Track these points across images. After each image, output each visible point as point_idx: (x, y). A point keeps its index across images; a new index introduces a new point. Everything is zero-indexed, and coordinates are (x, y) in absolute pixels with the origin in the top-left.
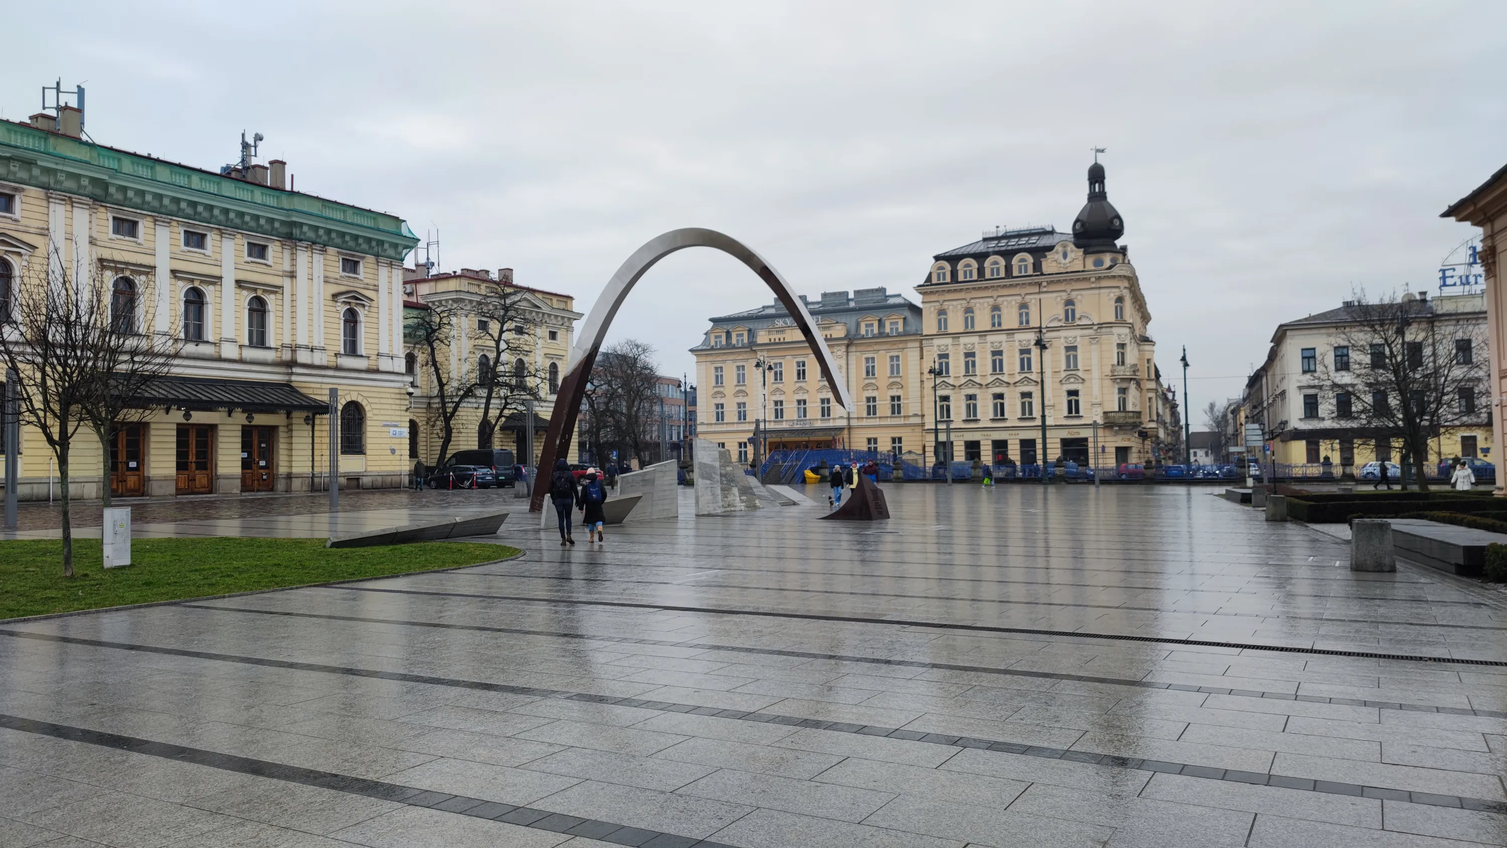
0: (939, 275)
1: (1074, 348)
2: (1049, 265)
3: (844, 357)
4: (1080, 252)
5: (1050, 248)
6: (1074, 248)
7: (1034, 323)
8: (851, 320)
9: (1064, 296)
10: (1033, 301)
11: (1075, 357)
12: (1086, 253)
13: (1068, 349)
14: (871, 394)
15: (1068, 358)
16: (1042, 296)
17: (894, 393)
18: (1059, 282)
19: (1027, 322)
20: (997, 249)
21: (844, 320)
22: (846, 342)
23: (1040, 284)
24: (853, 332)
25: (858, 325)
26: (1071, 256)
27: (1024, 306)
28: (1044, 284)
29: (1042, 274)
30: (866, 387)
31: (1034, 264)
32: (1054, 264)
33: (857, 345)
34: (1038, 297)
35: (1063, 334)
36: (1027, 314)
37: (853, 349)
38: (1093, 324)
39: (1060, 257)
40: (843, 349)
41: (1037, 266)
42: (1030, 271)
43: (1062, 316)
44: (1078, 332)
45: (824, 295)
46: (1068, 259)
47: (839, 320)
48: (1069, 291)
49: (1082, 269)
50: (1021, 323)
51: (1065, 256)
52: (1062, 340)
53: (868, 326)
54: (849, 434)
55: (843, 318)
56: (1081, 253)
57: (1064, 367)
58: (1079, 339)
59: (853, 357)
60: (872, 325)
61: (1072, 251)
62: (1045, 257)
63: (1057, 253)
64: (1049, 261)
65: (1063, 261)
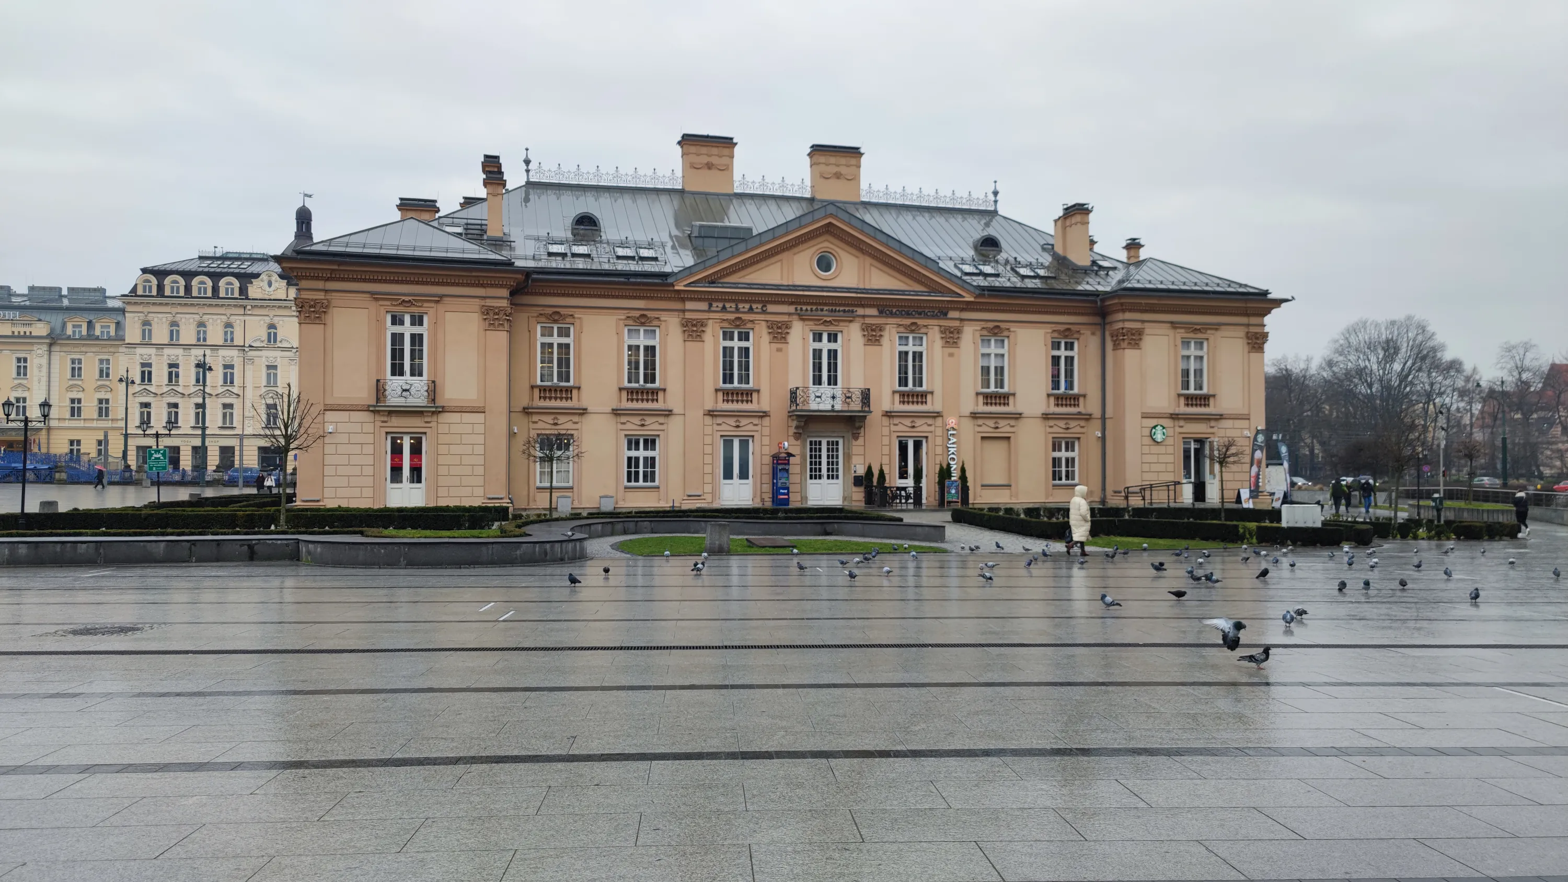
0: (145, 287)
1: (275, 367)
2: (254, 290)
3: (46, 357)
4: (284, 282)
5: (257, 276)
6: (278, 279)
7: (238, 341)
8: (56, 319)
9: (268, 320)
10: (238, 322)
11: (275, 375)
12: (289, 284)
13: (269, 367)
14: (75, 395)
15: (269, 375)
16: (247, 318)
17: (102, 395)
18: (262, 307)
19: (232, 340)
20: (206, 270)
21: (48, 318)
22: (48, 341)
23: (245, 308)
24: (58, 331)
25: (64, 325)
26: (274, 285)
27: (229, 325)
28: (249, 307)
29: (247, 298)
30: (70, 388)
31: (240, 288)
32: (260, 290)
33: (61, 345)
34: (242, 318)
35: (264, 353)
36: (232, 333)
37: (56, 348)
38: (292, 348)
39: (265, 285)
40: (45, 348)
41: (243, 291)
42: (236, 295)
43: (265, 337)
44: (278, 354)
45: (32, 289)
46: (273, 288)
47: (42, 317)
48: (271, 316)
49: (284, 297)
50: (226, 340)
51: (270, 284)
52: (264, 359)
53: (75, 326)
54: (48, 435)
55: (47, 316)
56: (285, 284)
57: (264, 383)
58: (279, 359)
59: (56, 357)
60: (80, 326)
61: (276, 281)
62: (252, 283)
63: (262, 281)
64: (255, 287)
65: (267, 288)
